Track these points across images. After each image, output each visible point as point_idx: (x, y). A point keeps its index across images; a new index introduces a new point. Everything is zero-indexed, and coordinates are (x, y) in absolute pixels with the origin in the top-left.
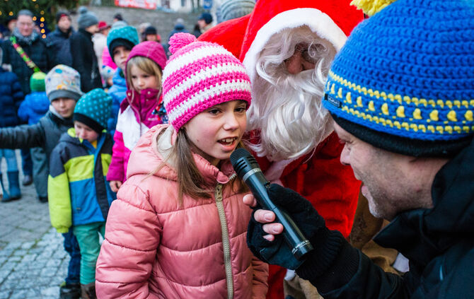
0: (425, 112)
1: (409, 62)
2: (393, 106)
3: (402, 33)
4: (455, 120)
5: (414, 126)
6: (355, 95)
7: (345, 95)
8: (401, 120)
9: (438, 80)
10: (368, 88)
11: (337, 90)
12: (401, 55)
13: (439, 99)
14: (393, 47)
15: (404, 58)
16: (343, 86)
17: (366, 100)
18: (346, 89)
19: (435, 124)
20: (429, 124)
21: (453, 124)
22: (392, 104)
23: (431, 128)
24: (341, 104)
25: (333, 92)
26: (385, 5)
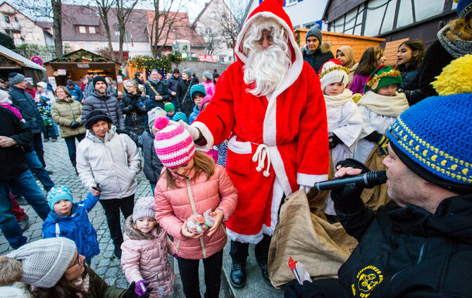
0: (449, 163)
1: (454, 134)
2: (431, 153)
3: (458, 116)
4: (465, 174)
5: (438, 169)
6: (410, 138)
7: (403, 135)
8: (432, 162)
9: (467, 150)
10: (420, 138)
11: (399, 131)
12: (451, 128)
13: (462, 159)
14: (448, 121)
15: (452, 130)
16: (404, 130)
17: (416, 143)
18: (405, 133)
19: (452, 171)
20: (448, 170)
21: (463, 175)
22: (431, 152)
23: (448, 173)
24: (399, 139)
25: (397, 130)
26: (453, 93)
